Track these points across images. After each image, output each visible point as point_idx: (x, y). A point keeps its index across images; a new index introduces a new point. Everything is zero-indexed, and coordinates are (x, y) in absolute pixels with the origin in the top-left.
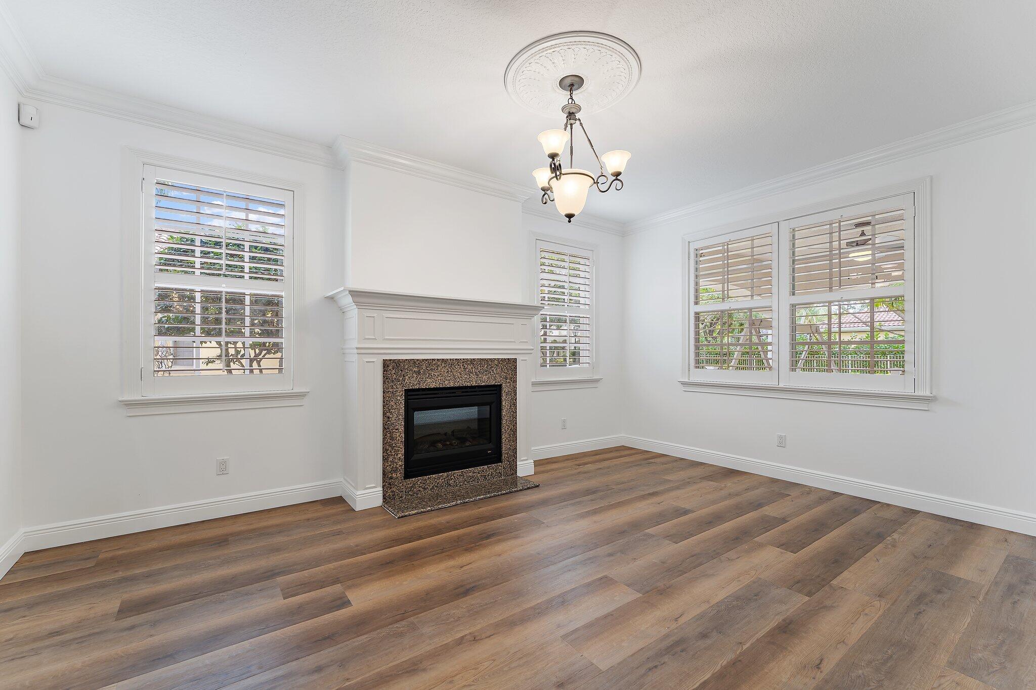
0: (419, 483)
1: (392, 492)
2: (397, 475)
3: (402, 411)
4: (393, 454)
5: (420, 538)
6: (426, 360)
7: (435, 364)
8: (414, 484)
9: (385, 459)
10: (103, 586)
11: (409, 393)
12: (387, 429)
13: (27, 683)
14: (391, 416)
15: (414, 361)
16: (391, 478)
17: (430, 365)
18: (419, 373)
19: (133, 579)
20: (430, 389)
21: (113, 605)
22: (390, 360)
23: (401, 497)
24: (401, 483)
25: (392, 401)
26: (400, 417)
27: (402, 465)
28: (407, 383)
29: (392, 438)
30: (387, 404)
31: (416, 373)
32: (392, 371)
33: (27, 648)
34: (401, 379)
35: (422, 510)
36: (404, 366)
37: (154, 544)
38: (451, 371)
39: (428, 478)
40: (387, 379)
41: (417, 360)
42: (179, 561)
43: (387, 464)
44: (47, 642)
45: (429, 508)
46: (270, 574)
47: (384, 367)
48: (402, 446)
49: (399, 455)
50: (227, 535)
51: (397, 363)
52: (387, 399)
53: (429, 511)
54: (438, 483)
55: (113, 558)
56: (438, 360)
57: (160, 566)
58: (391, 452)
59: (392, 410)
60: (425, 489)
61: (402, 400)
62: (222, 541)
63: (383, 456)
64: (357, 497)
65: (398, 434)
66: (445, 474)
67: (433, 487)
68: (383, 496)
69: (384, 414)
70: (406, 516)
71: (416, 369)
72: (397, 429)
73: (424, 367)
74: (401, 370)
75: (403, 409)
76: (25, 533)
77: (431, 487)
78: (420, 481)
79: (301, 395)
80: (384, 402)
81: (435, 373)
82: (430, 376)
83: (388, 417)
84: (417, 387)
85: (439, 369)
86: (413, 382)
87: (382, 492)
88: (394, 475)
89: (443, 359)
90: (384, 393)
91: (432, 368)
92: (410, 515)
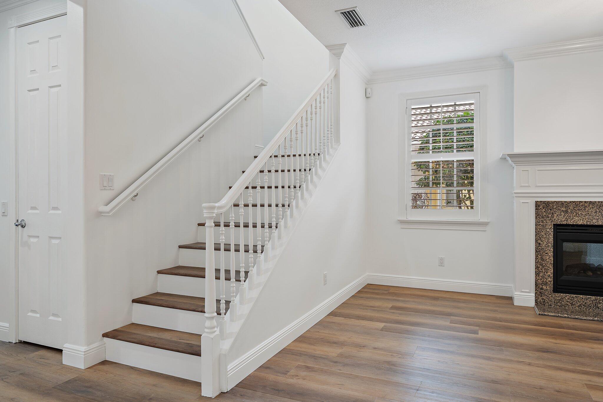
0: (566, 298)
1: (543, 299)
2: (546, 287)
3: (551, 240)
4: (544, 271)
5: (545, 326)
6: (574, 202)
7: (582, 205)
8: (563, 298)
9: (537, 274)
10: (388, 299)
11: (558, 228)
12: (539, 251)
13: (364, 315)
14: (542, 243)
15: (562, 203)
16: (542, 289)
17: (577, 206)
18: (566, 212)
19: (398, 301)
20: (578, 225)
21: (390, 305)
22: (541, 202)
23: (550, 305)
24: (550, 295)
25: (543, 232)
26: (550, 244)
27: (551, 281)
28: (555, 219)
29: (542, 259)
30: (538, 234)
31: (564, 212)
32: (542, 210)
33: (365, 307)
34: (550, 216)
35: (560, 315)
36: (553, 206)
37: (409, 292)
38: (599, 212)
39: (576, 296)
40: (538, 215)
41: (565, 202)
42: (416, 300)
43: (538, 278)
44: (370, 308)
45: (566, 316)
46: (449, 314)
47: (536, 207)
48: (551, 267)
49: (549, 273)
50: (439, 297)
51: (547, 204)
52: (538, 230)
53: (565, 317)
54: (586, 303)
55: (393, 293)
56: (585, 202)
57: (408, 299)
58: (541, 269)
59: (542, 239)
60: (572, 304)
61: (551, 232)
62: (436, 299)
63: (535, 271)
64: (515, 295)
65: (547, 257)
66: (594, 298)
67: (580, 305)
68: (536, 300)
69: (536, 241)
70: (545, 315)
71: (564, 209)
72: (547, 253)
73: (571, 208)
74: (550, 209)
75: (552, 238)
76: (368, 275)
77: (579, 304)
78: (568, 297)
79: (486, 224)
80: (536, 232)
81: (582, 213)
82: (577, 215)
83: (540, 244)
84: (565, 223)
85: (587, 209)
86: (561, 219)
87: (534, 297)
88: (544, 287)
89: (591, 202)
90: (536, 225)
91: (579, 208)
92: (548, 315)
